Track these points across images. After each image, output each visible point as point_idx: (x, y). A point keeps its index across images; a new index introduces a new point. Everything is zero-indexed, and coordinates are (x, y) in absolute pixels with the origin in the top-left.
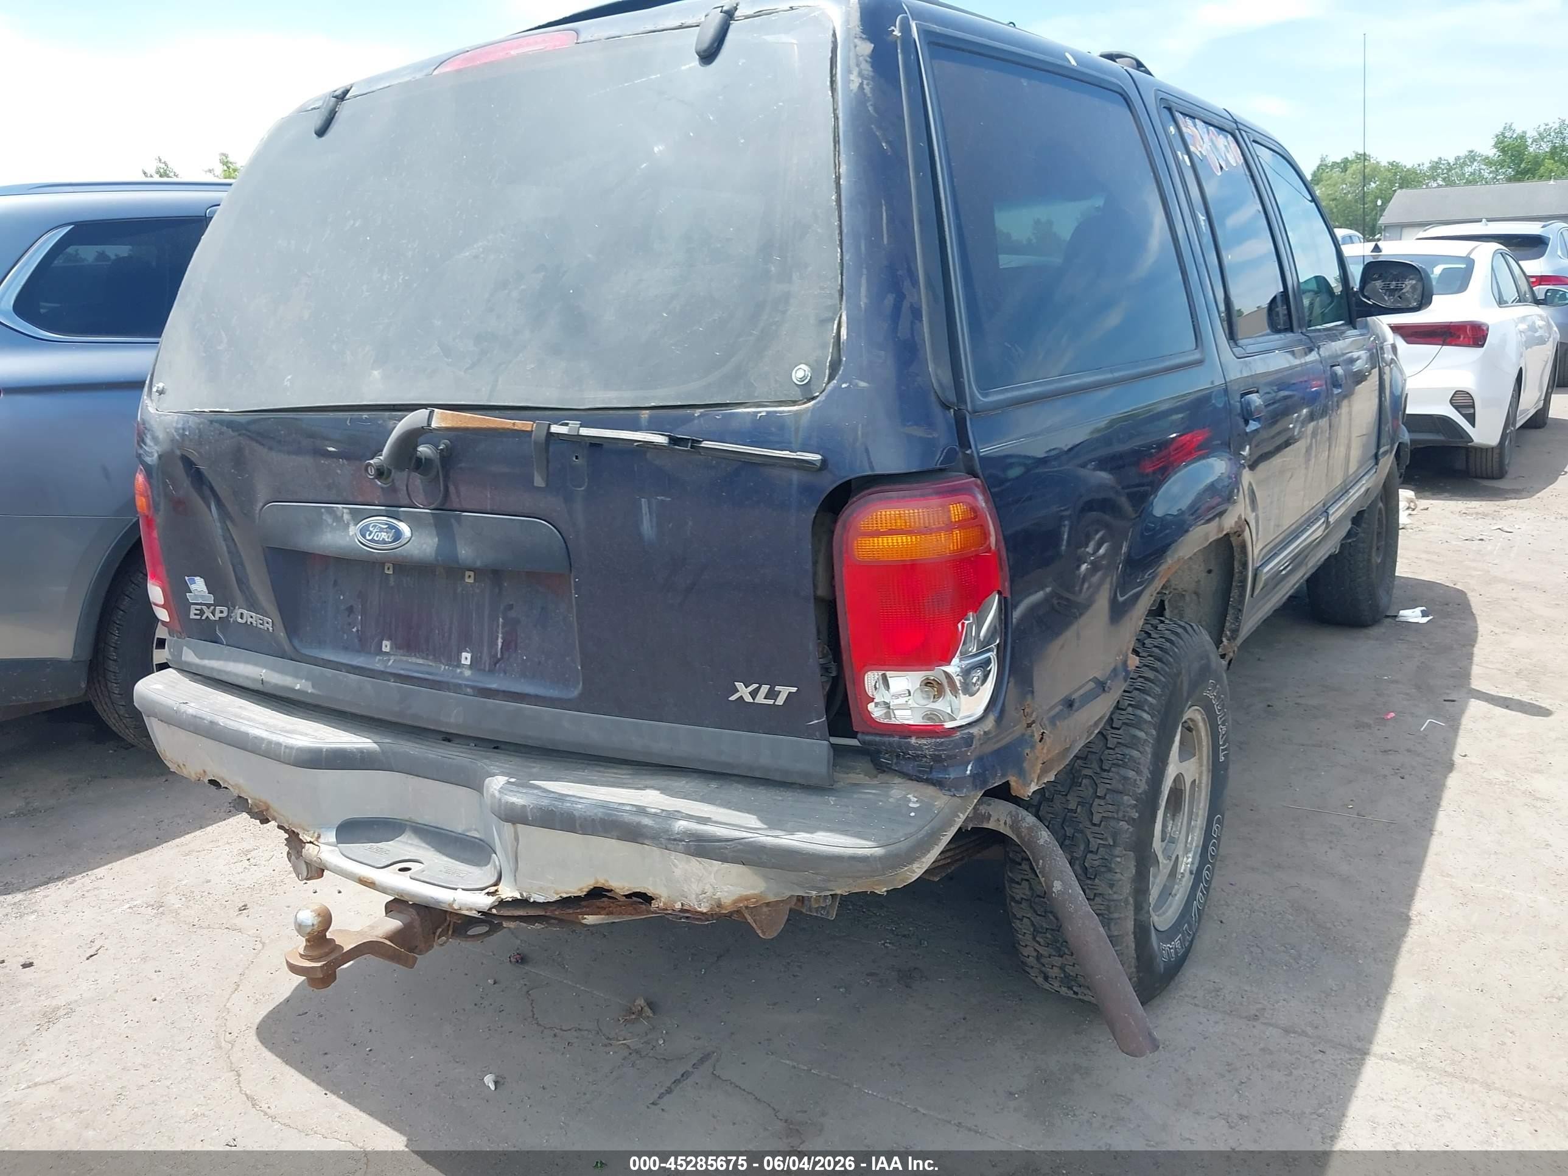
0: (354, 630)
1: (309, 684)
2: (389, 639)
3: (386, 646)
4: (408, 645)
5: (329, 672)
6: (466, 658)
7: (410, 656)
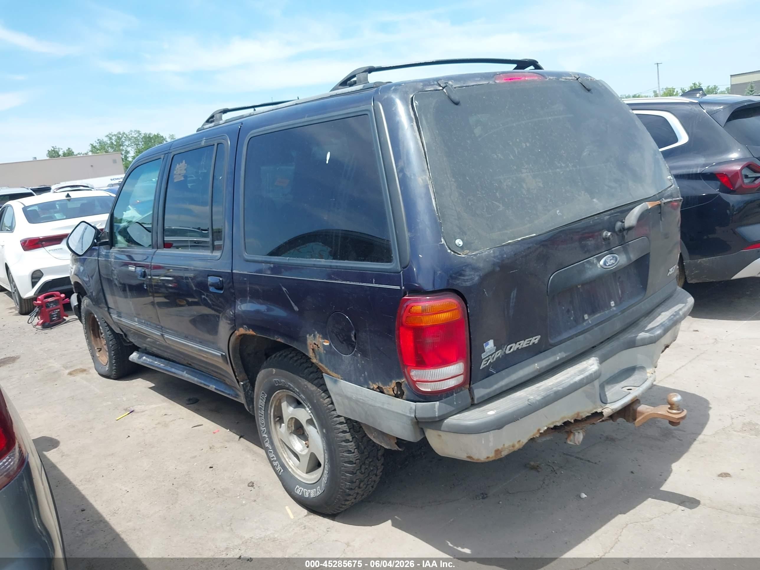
0: (572, 318)
1: (563, 353)
2: (586, 313)
3: (586, 317)
4: (593, 312)
5: (568, 343)
6: (612, 303)
7: (595, 315)
